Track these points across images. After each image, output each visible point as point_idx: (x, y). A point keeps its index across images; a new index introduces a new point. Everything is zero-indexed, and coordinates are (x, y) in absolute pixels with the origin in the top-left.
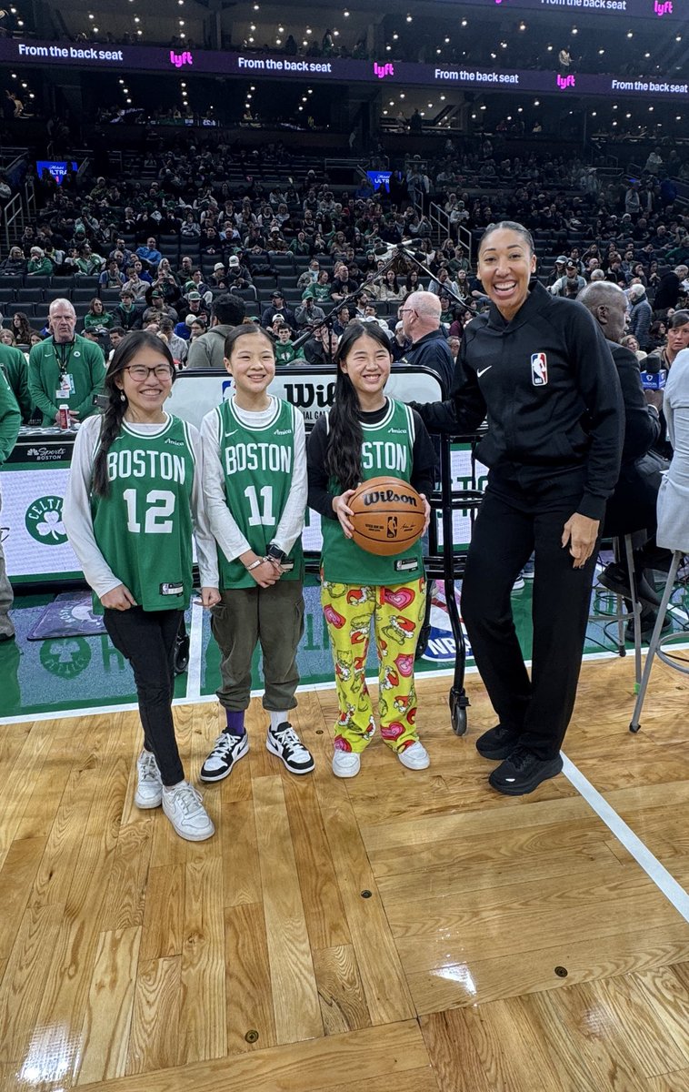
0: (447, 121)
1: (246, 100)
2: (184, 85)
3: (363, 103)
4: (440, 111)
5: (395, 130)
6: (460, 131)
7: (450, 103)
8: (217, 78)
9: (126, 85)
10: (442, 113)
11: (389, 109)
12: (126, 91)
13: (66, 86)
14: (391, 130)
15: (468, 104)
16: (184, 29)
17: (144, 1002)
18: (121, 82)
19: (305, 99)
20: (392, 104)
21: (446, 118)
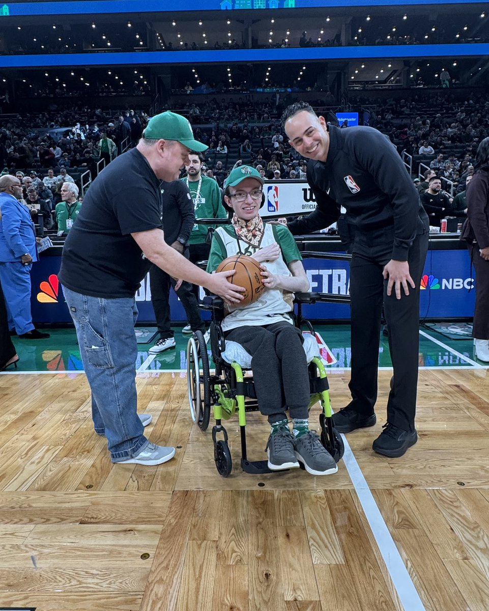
0: (393, 80)
1: (266, 76)
2: (229, 70)
3: (337, 73)
4: (389, 74)
5: (357, 88)
6: (401, 86)
7: (395, 69)
8: (248, 64)
9: (197, 72)
10: (389, 76)
11: (355, 75)
12: (196, 76)
13: (163, 76)
14: (356, 88)
15: (407, 68)
16: (231, 38)
17: (49, 470)
18: (194, 71)
19: (301, 73)
20: (357, 72)
21: (392, 78)
